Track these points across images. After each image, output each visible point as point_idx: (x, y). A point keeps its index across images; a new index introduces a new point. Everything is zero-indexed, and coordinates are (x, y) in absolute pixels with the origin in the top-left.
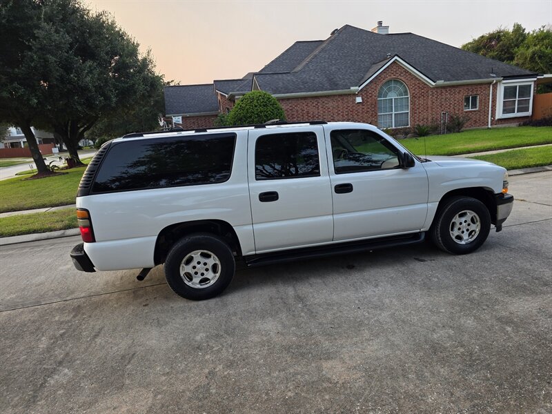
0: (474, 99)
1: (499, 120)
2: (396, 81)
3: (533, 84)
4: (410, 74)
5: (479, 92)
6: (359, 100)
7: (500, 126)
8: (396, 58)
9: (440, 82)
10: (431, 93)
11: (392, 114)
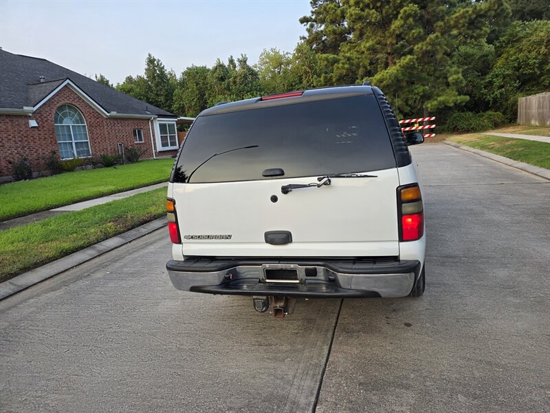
0: (139, 132)
1: (160, 152)
2: (70, 107)
3: (175, 123)
4: (84, 101)
5: (142, 127)
6: (33, 123)
7: (160, 157)
8: (68, 81)
9: (114, 113)
10: (105, 123)
11: (71, 143)
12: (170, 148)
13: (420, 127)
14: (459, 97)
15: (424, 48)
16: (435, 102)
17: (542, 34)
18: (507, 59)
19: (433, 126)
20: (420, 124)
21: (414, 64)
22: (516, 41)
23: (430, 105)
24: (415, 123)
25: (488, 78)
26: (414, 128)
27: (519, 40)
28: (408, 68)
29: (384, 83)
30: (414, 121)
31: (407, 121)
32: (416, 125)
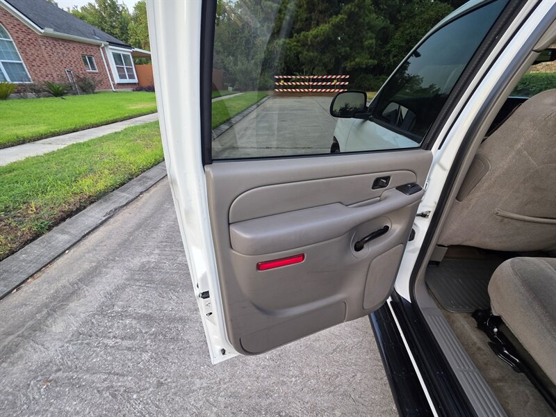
0: (90, 59)
1: (119, 84)
3: (130, 54)
5: (93, 54)
7: (120, 90)
9: (50, 31)
10: (42, 43)
12: (128, 81)
13: (338, 83)
14: (370, 61)
15: (353, 9)
16: (353, 63)
17: (432, 13)
18: (402, 32)
19: (347, 83)
20: (338, 80)
21: (343, 24)
22: (411, 17)
23: (349, 65)
24: (335, 79)
25: (388, 47)
26: (333, 84)
27: (413, 17)
28: (337, 27)
29: (318, 39)
30: (334, 77)
31: (329, 77)
32: (335, 81)
